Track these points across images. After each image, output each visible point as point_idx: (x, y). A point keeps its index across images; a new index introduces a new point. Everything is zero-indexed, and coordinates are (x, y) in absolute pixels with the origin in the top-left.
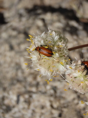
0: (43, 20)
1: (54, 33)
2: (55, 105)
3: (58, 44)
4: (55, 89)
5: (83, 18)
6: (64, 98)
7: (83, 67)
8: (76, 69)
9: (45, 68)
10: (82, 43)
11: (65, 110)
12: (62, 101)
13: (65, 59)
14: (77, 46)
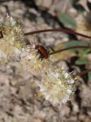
0: (6, 7)
1: (12, 18)
2: (14, 83)
3: (14, 29)
4: (14, 68)
5: (41, 6)
6: (21, 77)
7: (37, 50)
8: (30, 52)
9: (2, 51)
10: (39, 29)
11: (22, 88)
12: (20, 80)
13: (21, 43)
14: (35, 31)
